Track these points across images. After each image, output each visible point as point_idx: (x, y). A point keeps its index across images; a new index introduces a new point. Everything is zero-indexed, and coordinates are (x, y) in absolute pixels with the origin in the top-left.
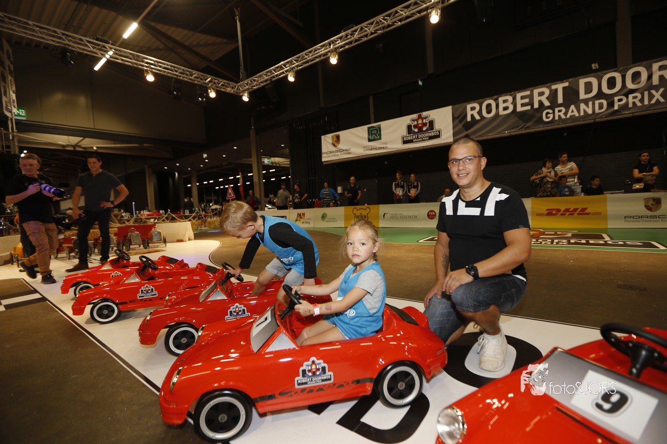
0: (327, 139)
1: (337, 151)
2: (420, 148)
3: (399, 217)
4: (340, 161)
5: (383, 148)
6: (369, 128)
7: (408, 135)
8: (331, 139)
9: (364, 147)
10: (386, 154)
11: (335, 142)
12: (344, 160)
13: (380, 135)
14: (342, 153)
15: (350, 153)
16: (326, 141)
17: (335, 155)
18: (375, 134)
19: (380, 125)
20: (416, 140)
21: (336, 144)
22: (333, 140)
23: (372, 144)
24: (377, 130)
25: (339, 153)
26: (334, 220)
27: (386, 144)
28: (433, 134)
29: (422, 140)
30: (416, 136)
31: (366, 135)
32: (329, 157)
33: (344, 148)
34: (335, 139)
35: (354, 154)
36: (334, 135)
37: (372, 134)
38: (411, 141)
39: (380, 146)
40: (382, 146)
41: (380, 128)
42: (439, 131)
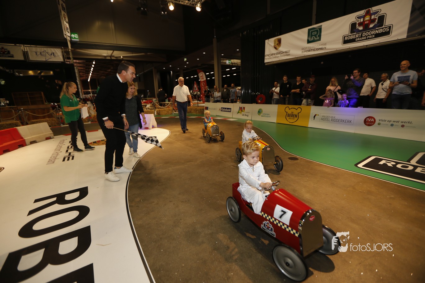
0: (270, 43)
1: (278, 53)
2: (363, 48)
3: (330, 120)
4: (279, 62)
5: (322, 49)
6: (309, 30)
7: (350, 34)
8: (273, 43)
9: (303, 49)
10: (324, 54)
11: (277, 46)
12: (283, 61)
13: (320, 36)
14: (282, 55)
15: (289, 55)
16: (269, 44)
17: (275, 57)
18: (315, 36)
19: (321, 26)
20: (359, 39)
21: (277, 47)
22: (275, 43)
23: (311, 45)
24: (317, 31)
25: (279, 55)
26: (268, 115)
27: (325, 44)
28: (381, 31)
29: (366, 39)
30: (360, 34)
31: (306, 37)
32: (271, 58)
33: (284, 50)
34: (277, 42)
35: (292, 55)
36: (276, 39)
37: (312, 36)
38: (353, 41)
39: (318, 47)
40: (320, 47)
41: (320, 29)
42: (390, 27)
